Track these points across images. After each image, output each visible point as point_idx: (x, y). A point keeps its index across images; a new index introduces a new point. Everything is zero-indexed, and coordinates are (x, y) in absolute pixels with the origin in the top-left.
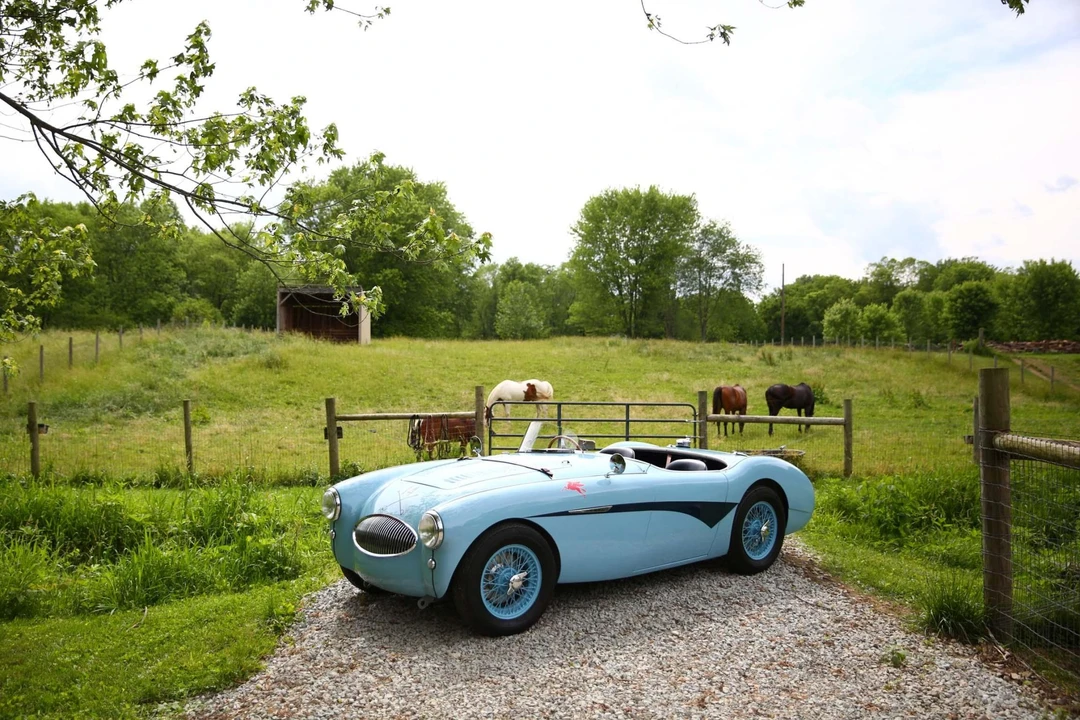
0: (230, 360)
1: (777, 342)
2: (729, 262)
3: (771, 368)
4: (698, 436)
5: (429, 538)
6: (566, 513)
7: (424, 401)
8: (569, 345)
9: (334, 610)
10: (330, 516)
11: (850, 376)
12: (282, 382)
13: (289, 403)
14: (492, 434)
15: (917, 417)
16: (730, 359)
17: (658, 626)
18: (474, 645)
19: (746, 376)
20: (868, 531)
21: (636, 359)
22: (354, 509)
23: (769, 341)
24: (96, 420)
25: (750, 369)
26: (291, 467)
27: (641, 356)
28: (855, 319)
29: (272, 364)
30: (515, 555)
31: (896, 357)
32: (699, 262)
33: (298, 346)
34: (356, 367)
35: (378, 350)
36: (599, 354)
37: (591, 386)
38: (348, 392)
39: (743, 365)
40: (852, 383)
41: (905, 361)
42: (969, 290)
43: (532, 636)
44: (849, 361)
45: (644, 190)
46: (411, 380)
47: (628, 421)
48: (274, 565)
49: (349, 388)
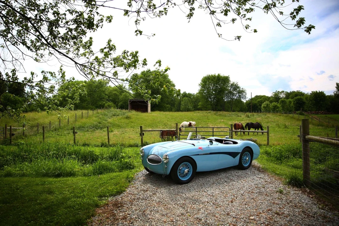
0: (118, 117)
1: (250, 112)
2: (238, 92)
3: (249, 118)
4: (230, 136)
5: (165, 160)
6: (198, 155)
7: (163, 127)
8: (199, 113)
9: (142, 177)
10: (141, 155)
12: (130, 122)
13: (131, 127)
14: (180, 135)
15: (285, 130)
16: (238, 116)
17: (221, 182)
18: (176, 186)
19: (242, 121)
20: (273, 159)
21: (215, 116)
22: (147, 153)
23: (248, 112)
24: (88, 131)
25: (243, 118)
26: (132, 142)
28: (270, 106)
29: (128, 118)
30: (186, 165)
31: (280, 116)
32: (230, 92)
33: (133, 114)
34: (147, 118)
35: (152, 114)
36: (206, 115)
37: (204, 123)
39: (241, 118)
40: (269, 122)
41: (282, 117)
42: (298, 99)
43: (190, 185)
44: (268, 116)
45: (217, 75)
46: (160, 121)
47: (213, 132)
48: (128, 166)
49: (146, 123)
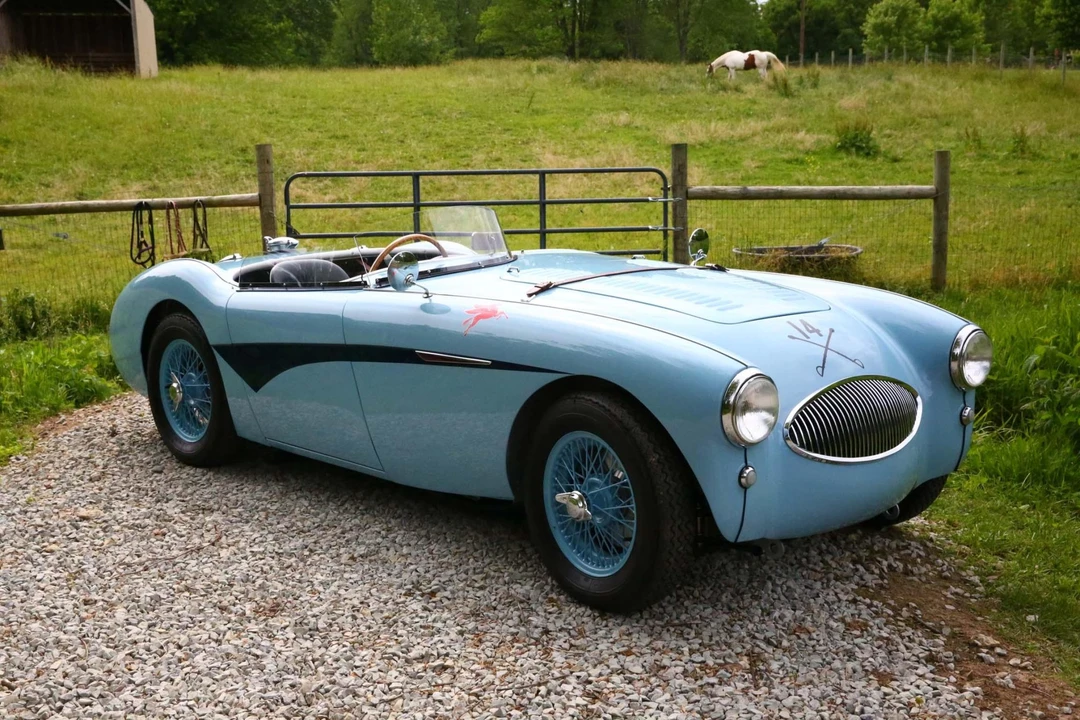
1: (794, 59)
3: (786, 101)
4: (670, 226)
7: (229, 169)
8: (475, 72)
11: (908, 110)
16: (724, 88)
19: (748, 115)
21: (579, 94)
25: (754, 102)
27: (585, 88)
28: (915, 22)
31: (980, 78)
33: (23, 80)
34: (120, 115)
35: (163, 85)
36: (520, 85)
37: (506, 136)
38: (103, 156)
39: (743, 97)
40: (913, 121)
41: (994, 84)
44: (907, 86)
46: (212, 133)
47: (543, 204)
49: (105, 149)
